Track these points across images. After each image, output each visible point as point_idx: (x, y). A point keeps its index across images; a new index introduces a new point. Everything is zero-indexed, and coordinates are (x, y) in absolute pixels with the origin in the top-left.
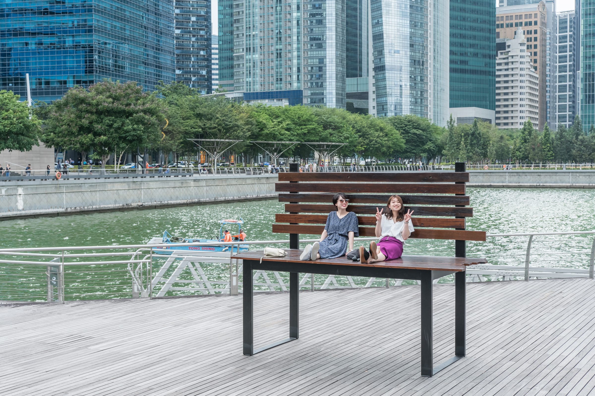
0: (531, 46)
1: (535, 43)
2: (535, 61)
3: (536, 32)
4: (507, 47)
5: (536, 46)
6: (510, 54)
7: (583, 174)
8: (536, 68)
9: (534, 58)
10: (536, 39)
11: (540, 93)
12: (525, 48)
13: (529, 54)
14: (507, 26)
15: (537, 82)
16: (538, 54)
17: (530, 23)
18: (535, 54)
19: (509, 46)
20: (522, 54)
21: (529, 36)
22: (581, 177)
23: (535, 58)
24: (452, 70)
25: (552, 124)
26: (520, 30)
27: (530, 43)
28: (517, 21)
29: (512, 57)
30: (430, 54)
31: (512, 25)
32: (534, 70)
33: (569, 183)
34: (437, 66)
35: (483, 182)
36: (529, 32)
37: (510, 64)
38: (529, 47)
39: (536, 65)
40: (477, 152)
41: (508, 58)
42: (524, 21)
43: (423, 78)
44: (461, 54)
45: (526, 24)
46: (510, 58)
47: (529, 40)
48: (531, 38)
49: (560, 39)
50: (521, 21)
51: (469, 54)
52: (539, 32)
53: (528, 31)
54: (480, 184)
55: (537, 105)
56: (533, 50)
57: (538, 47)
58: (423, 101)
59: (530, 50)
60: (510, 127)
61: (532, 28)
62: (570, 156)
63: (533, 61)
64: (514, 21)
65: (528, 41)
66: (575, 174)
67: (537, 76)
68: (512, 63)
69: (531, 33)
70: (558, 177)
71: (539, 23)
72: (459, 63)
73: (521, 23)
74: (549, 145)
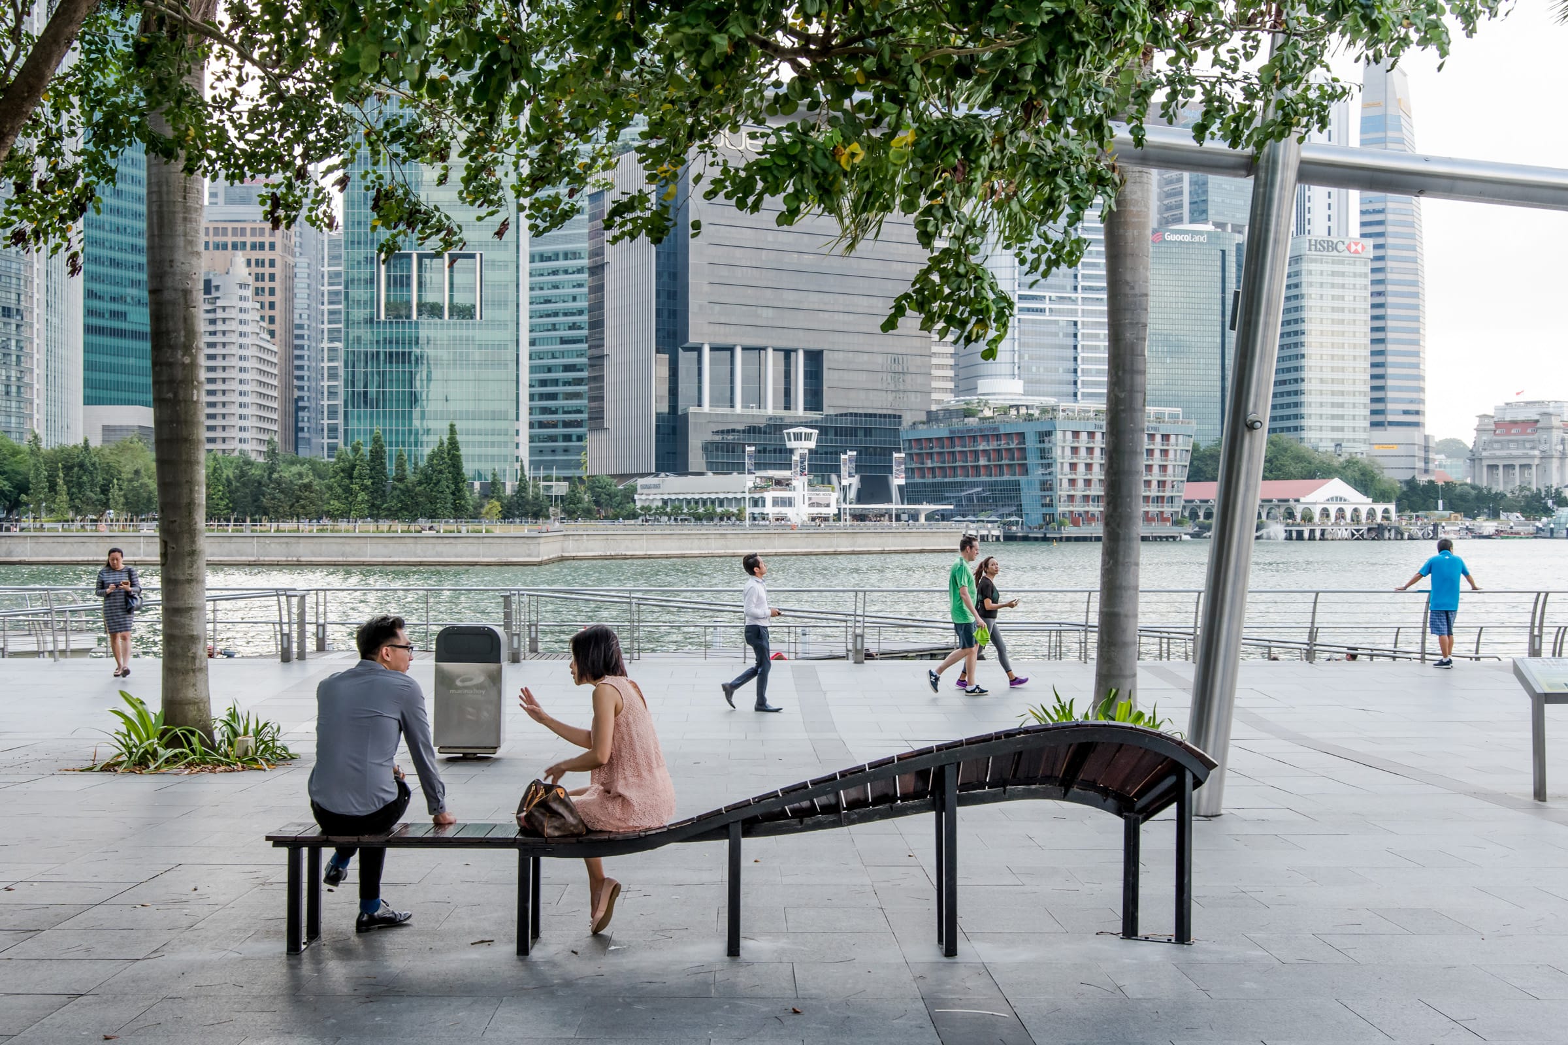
0: (263, 289)
1: (272, 285)
2: (272, 320)
3: (272, 263)
4: (213, 290)
5: (272, 292)
6: (219, 303)
7: (277, 540)
8: (272, 333)
9: (268, 313)
10: (272, 277)
11: (280, 381)
12: (249, 293)
13: (258, 306)
14: (217, 247)
15: (275, 360)
16: (277, 306)
17: (262, 246)
18: (272, 306)
19: (217, 288)
20: (244, 305)
21: (260, 270)
22: (272, 545)
23: (272, 313)
24: (89, 329)
25: (314, 441)
26: (240, 258)
27: (260, 284)
28: (235, 239)
29: (224, 308)
30: (39, 296)
31: (225, 247)
32: (268, 337)
33: (252, 555)
34: (55, 320)
35: (96, 555)
36: (260, 263)
37: (219, 323)
38: (258, 291)
39: (272, 327)
40: (89, 498)
41: (214, 311)
42: (249, 239)
43: (22, 344)
44: (113, 299)
45: (253, 247)
46: (219, 311)
47: (259, 277)
48: (263, 275)
49: (330, 277)
50: (243, 239)
51: (129, 300)
52: (278, 263)
53: (257, 261)
54: (91, 559)
55: (275, 405)
56: (267, 298)
57: (277, 292)
58: (22, 390)
59: (260, 298)
60: (219, 446)
61: (266, 255)
62: (258, 507)
63: (267, 319)
64: (230, 239)
65: (257, 279)
66: (262, 540)
67: (275, 348)
68: (224, 320)
69: (263, 265)
70: (233, 546)
71: (278, 246)
72: (107, 315)
73: (244, 244)
74: (221, 488)
